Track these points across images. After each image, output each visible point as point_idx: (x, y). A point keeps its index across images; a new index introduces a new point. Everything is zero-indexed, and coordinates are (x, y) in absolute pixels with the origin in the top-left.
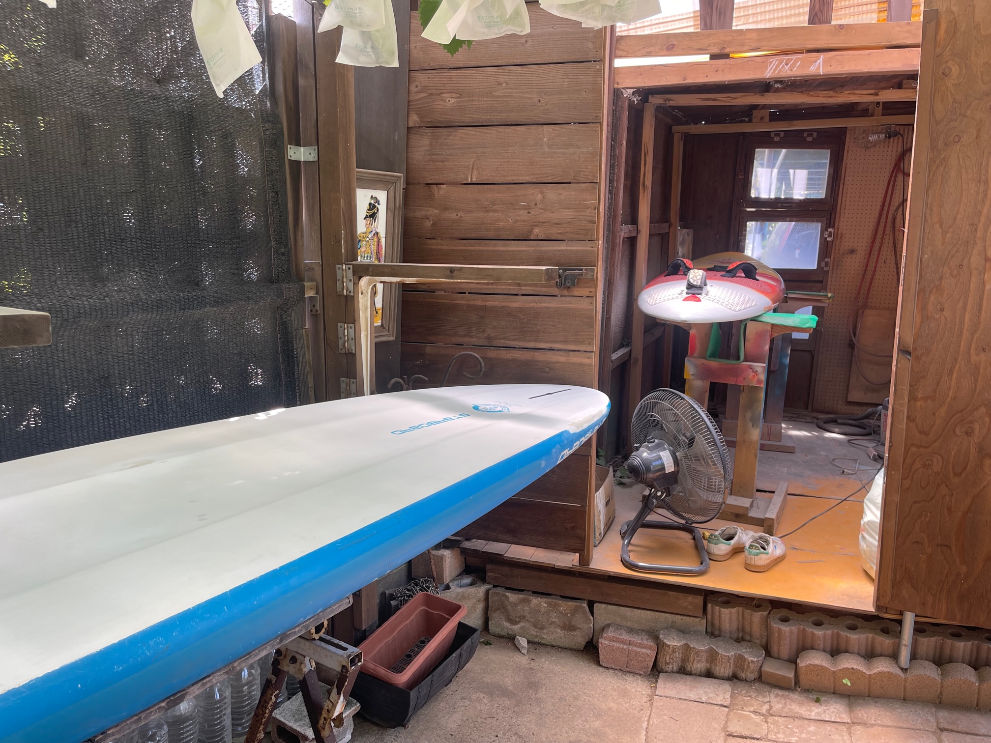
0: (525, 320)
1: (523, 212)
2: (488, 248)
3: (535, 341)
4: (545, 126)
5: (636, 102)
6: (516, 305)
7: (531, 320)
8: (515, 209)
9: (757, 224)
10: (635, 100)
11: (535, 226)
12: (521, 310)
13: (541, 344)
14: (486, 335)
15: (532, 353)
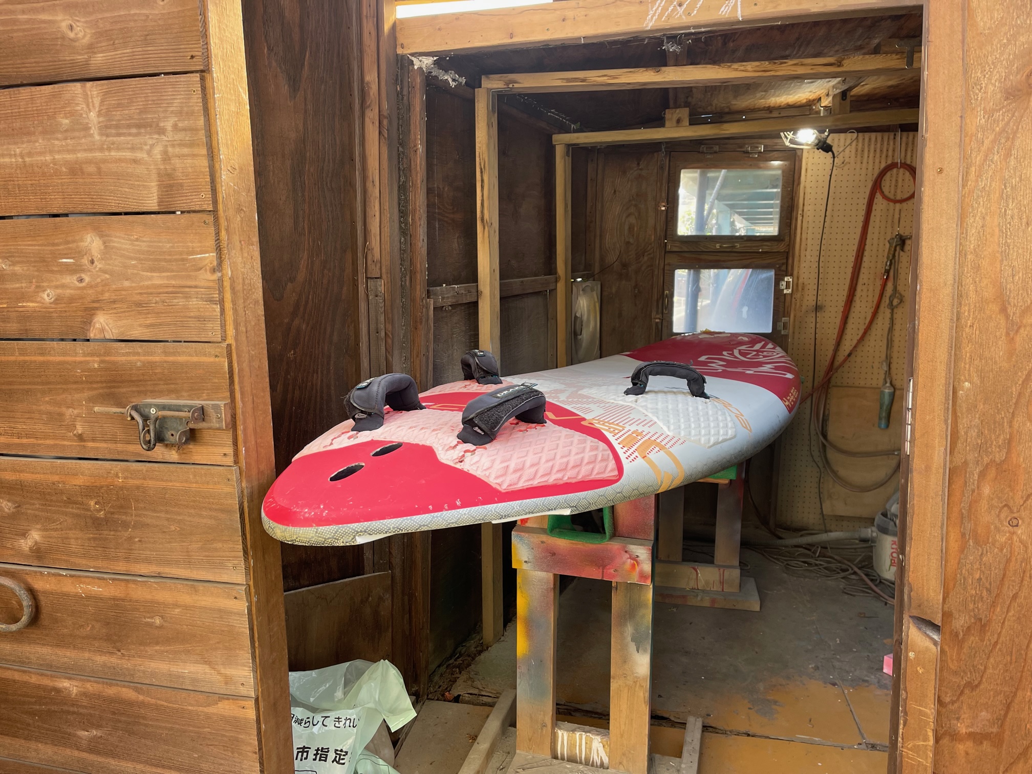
0: (102, 514)
1: (70, 280)
2: (12, 358)
3: (127, 559)
4: (89, 84)
5: (453, 84)
6: (80, 481)
7: (112, 513)
8: (52, 272)
9: (689, 274)
10: (450, 80)
11: (97, 309)
12: (91, 491)
13: (138, 566)
14: (30, 542)
15: (123, 584)
